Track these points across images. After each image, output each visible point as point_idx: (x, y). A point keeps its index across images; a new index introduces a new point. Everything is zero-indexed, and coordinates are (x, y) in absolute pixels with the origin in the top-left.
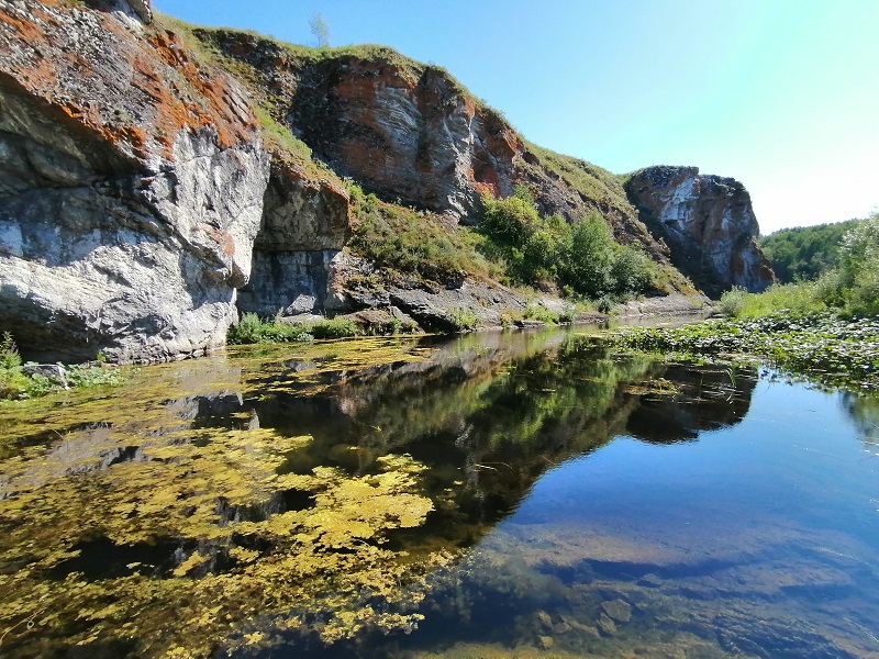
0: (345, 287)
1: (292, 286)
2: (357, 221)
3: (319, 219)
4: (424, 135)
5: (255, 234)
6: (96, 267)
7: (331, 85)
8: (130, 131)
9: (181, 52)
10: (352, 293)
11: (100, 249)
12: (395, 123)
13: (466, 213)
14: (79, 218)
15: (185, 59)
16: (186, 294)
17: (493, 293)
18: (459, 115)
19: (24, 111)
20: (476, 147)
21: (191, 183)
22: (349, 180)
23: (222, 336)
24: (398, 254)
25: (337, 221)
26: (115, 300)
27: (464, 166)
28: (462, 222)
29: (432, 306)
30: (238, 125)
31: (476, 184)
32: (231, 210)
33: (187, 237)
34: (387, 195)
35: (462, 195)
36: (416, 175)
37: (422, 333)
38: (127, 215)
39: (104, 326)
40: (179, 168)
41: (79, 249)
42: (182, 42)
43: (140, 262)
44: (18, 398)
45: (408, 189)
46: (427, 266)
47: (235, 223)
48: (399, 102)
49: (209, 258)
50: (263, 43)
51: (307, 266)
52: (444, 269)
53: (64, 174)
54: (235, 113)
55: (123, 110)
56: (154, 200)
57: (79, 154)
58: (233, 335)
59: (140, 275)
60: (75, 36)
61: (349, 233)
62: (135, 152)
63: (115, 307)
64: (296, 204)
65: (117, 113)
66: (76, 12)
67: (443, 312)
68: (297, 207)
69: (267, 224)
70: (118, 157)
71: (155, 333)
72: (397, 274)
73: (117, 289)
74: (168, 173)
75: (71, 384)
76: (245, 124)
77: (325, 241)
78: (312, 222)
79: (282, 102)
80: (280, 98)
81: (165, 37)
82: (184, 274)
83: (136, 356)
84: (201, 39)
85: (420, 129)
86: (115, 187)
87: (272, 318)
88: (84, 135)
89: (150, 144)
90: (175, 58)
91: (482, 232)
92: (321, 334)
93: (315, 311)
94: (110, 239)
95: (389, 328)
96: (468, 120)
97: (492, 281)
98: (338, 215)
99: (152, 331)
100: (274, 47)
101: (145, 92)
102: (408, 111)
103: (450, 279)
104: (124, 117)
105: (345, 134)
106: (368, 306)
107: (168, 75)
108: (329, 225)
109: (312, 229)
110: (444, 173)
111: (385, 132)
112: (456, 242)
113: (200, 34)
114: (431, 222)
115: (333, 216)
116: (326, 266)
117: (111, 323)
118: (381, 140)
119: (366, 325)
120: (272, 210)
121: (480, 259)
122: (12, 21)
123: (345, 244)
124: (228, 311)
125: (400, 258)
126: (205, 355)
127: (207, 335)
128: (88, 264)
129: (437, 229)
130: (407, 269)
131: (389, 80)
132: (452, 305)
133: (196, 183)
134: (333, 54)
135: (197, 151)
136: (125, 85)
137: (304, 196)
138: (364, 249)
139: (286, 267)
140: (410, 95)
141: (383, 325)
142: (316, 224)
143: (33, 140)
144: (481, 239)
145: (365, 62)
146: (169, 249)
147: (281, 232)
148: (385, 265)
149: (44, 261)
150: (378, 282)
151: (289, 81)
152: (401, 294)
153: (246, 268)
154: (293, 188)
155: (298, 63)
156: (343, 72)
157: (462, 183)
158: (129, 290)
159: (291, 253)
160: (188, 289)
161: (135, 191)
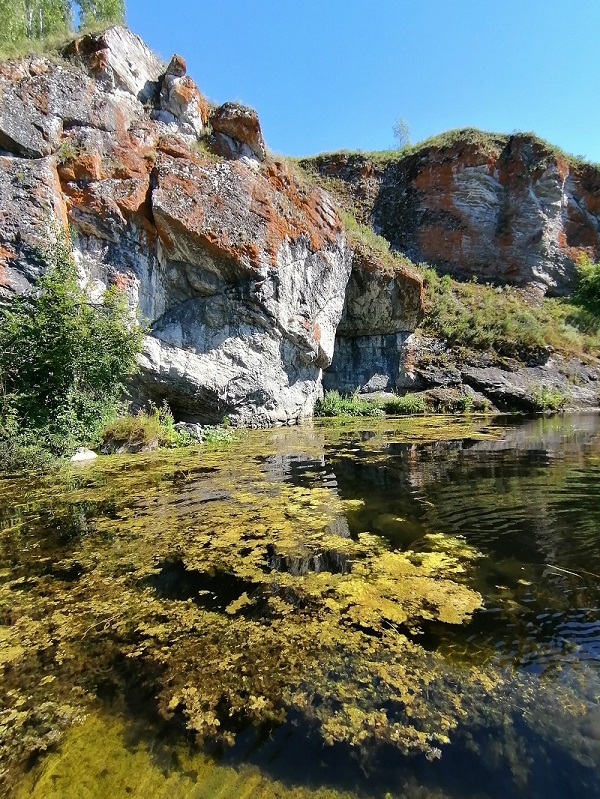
0: (416, 366)
1: (368, 366)
2: (431, 303)
3: (393, 304)
4: (506, 206)
5: (338, 321)
6: (226, 354)
7: (410, 180)
8: (248, 247)
9: (286, 178)
10: (423, 372)
11: (228, 340)
12: (473, 203)
13: (555, 284)
14: (215, 318)
15: (289, 183)
16: (284, 373)
17: (589, 370)
18: (550, 178)
19: (185, 243)
20: (570, 208)
21: (289, 283)
22: (423, 265)
23: (309, 409)
24: (472, 332)
25: (410, 304)
26: (236, 378)
27: (553, 231)
28: (549, 294)
29: (509, 384)
30: (327, 230)
31: (568, 249)
32: (319, 301)
33: (286, 327)
34: (462, 275)
35: (550, 265)
36: (495, 250)
37: (497, 412)
38: (246, 313)
39: (229, 398)
40: (281, 272)
41: (216, 340)
42: (287, 169)
43: (253, 349)
44: (171, 447)
45: (486, 266)
46: (505, 343)
47: (322, 313)
48: (479, 179)
49: (301, 343)
50: (352, 159)
51: (382, 348)
52: (525, 346)
53: (207, 286)
54: (324, 220)
55: (244, 232)
56: (263, 300)
57: (216, 270)
58: (319, 409)
59: (253, 358)
60: (216, 182)
61: (421, 315)
62: (252, 264)
63: (236, 384)
64: (373, 292)
65: (240, 235)
66: (218, 166)
67: (522, 391)
68: (374, 295)
69: (348, 313)
70: (240, 269)
71: (262, 404)
72: (469, 352)
73: (238, 369)
74: (274, 278)
75: (204, 439)
76: (332, 228)
77: (398, 324)
78: (387, 308)
79: (366, 205)
80: (365, 202)
81: (274, 168)
82: (282, 358)
83: (248, 421)
84: (305, 168)
85: (502, 203)
86: (238, 292)
87: (350, 394)
88: (219, 255)
89: (262, 256)
90: (281, 183)
91: (574, 303)
92: (391, 409)
93: (387, 390)
94: (235, 334)
95: (460, 406)
96: (561, 181)
97: (588, 356)
98: (411, 299)
99: (260, 403)
100: (361, 159)
101: (260, 215)
102: (488, 187)
103: (532, 356)
104: (244, 237)
105: (422, 223)
106: (438, 384)
107: (277, 198)
108: (403, 309)
109: (386, 315)
110: (528, 244)
111: (462, 213)
112: (540, 316)
113: (304, 164)
114: (512, 298)
115: (407, 300)
116: (399, 348)
117: (233, 396)
118: (458, 222)
119: (436, 402)
120: (352, 300)
121: (572, 333)
122: (181, 182)
123: (417, 326)
124: (316, 387)
125: (473, 337)
126: (297, 424)
127: (298, 407)
128: (221, 351)
129: (518, 304)
130: (482, 346)
131: (468, 160)
132: (534, 383)
133: (293, 283)
134: (413, 150)
135: (294, 256)
136: (246, 212)
137: (380, 284)
138: (436, 330)
139: (364, 349)
140: (492, 170)
141: (454, 403)
142: (391, 309)
143: (190, 264)
144: (574, 310)
145: (444, 149)
146: (273, 338)
147: (360, 319)
148: (458, 344)
149: (194, 350)
150: (449, 361)
151: (372, 185)
152: (473, 373)
153: (330, 352)
154: (370, 278)
155: (381, 168)
156: (421, 165)
157: (550, 252)
158: (245, 371)
159: (368, 338)
160: (285, 370)
161: (251, 294)
